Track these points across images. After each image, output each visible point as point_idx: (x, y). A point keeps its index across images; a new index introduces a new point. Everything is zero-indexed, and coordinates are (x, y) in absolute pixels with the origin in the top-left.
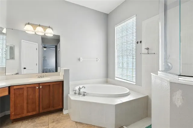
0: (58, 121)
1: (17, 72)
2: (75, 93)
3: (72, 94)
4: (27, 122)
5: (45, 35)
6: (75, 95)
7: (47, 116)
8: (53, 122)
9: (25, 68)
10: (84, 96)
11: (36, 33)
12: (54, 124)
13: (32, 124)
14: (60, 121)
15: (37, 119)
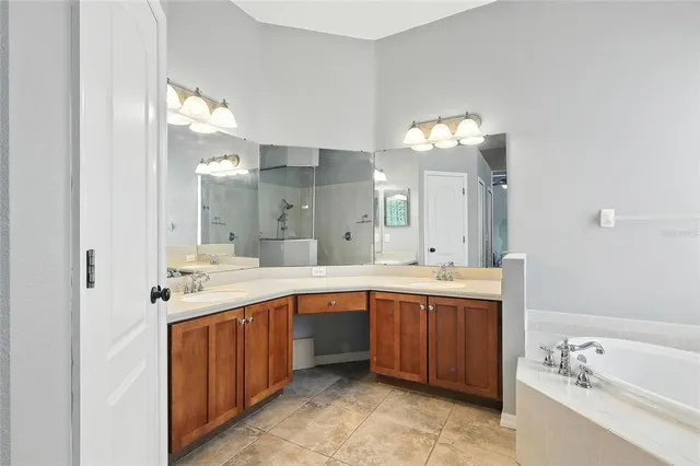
0: (471, 436)
1: (413, 259)
2: (549, 363)
3: (535, 362)
4: (400, 393)
5: (459, 144)
6: (547, 368)
7: (451, 404)
8: (456, 430)
9: (432, 250)
10: (585, 386)
11: (437, 145)
12: (456, 437)
13: (408, 406)
14: (478, 441)
15: (423, 398)
